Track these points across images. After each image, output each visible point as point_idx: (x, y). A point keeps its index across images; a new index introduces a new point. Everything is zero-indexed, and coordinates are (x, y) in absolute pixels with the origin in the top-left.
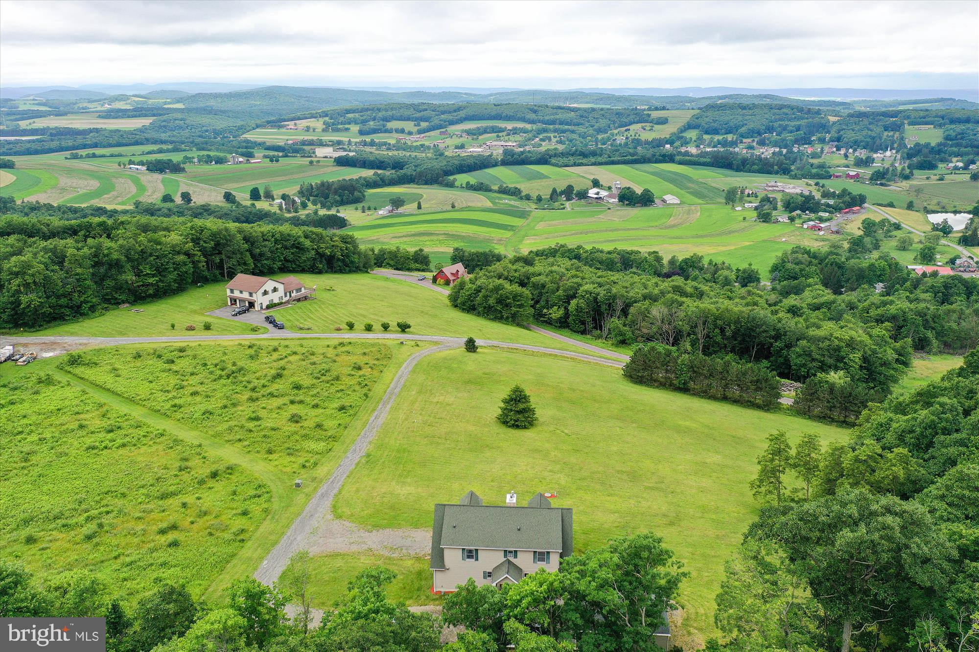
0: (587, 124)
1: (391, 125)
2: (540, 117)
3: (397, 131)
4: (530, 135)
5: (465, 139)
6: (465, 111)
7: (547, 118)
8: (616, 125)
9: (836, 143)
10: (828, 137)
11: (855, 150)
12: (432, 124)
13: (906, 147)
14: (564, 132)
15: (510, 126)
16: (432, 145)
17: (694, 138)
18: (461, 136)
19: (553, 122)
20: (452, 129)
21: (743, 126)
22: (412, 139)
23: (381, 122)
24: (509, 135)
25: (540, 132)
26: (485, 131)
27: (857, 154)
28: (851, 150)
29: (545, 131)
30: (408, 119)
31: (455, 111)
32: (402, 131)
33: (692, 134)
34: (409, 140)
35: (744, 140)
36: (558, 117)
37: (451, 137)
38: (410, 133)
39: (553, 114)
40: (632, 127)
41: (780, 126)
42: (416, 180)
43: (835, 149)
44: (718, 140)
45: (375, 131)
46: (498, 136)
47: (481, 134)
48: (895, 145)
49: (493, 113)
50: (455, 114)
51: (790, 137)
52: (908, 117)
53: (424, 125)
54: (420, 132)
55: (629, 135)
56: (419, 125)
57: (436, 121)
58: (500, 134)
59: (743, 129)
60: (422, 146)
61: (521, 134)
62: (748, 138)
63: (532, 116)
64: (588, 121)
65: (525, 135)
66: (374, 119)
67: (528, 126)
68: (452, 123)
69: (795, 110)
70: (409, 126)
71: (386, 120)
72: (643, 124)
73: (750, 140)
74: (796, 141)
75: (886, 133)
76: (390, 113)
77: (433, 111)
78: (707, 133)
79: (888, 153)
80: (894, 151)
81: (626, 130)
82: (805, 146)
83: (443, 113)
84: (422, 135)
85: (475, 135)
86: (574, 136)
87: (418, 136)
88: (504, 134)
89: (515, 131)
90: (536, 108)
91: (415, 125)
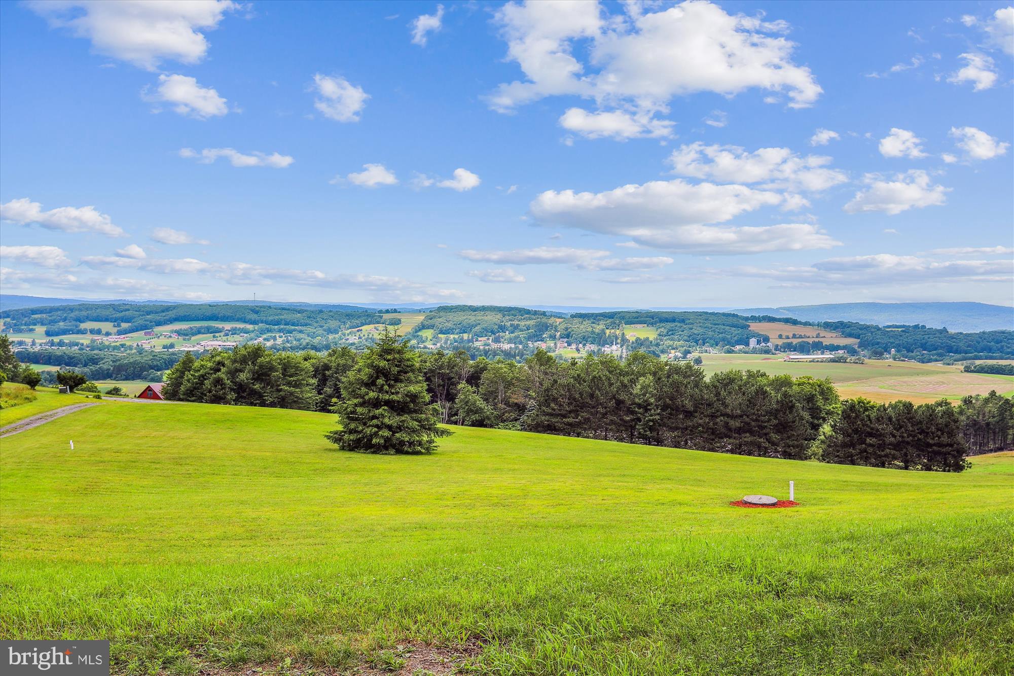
0: (316, 325)
1: (83, 326)
2: (262, 318)
3: (92, 332)
4: (252, 335)
5: (175, 339)
6: (174, 311)
7: (271, 318)
8: (347, 326)
9: (566, 340)
10: (558, 334)
11: (584, 345)
12: (136, 324)
13: (628, 341)
14: (290, 332)
15: (228, 326)
16: (135, 345)
17: (430, 337)
18: (170, 337)
19: (278, 323)
20: (158, 329)
21: (476, 326)
22: (110, 340)
23: (74, 323)
24: (227, 335)
25: (262, 332)
26: (199, 331)
27: (587, 348)
28: (581, 345)
29: (269, 331)
30: (107, 320)
31: (163, 312)
32: (99, 332)
33: (428, 334)
34: (107, 340)
35: (479, 339)
36: (282, 317)
37: (159, 337)
38: (108, 334)
39: (277, 315)
40: (364, 328)
41: (511, 325)
42: (114, 376)
43: (566, 345)
44: (454, 338)
45: (65, 332)
46: (214, 337)
47: (194, 334)
48: (619, 341)
49: (208, 314)
50: (164, 314)
51: (522, 335)
52: (623, 318)
53: (125, 325)
54: (120, 333)
55: (362, 335)
56: (119, 326)
57: (140, 322)
58: (217, 335)
59: (477, 328)
60: (123, 345)
61: (241, 334)
62: (482, 337)
63: (254, 317)
64: (317, 322)
65: (245, 335)
66: (65, 320)
67: (250, 327)
68: (159, 324)
69: (522, 312)
70: (106, 326)
71: (81, 321)
72: (377, 325)
73: (485, 338)
74: (529, 338)
75: (608, 332)
76: (84, 313)
77: (136, 311)
78: (442, 332)
79: (614, 347)
80: (619, 346)
81: (358, 331)
82: (538, 342)
83: (148, 313)
84: (123, 336)
85: (187, 335)
86: (302, 336)
87: (119, 337)
88: (222, 334)
89: (234, 332)
90: (257, 309)
91: (114, 326)
